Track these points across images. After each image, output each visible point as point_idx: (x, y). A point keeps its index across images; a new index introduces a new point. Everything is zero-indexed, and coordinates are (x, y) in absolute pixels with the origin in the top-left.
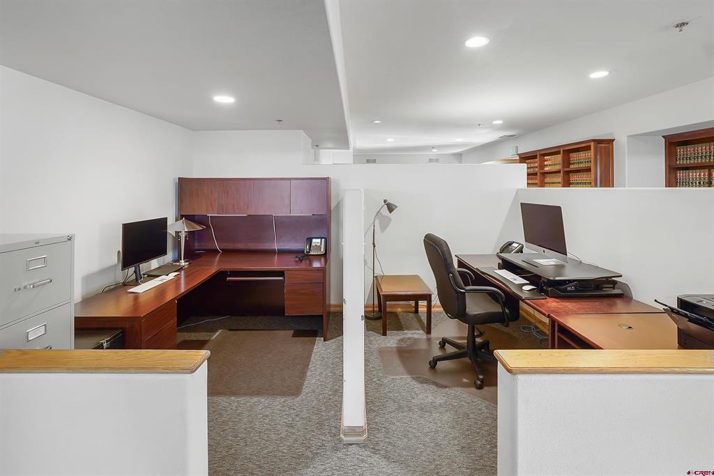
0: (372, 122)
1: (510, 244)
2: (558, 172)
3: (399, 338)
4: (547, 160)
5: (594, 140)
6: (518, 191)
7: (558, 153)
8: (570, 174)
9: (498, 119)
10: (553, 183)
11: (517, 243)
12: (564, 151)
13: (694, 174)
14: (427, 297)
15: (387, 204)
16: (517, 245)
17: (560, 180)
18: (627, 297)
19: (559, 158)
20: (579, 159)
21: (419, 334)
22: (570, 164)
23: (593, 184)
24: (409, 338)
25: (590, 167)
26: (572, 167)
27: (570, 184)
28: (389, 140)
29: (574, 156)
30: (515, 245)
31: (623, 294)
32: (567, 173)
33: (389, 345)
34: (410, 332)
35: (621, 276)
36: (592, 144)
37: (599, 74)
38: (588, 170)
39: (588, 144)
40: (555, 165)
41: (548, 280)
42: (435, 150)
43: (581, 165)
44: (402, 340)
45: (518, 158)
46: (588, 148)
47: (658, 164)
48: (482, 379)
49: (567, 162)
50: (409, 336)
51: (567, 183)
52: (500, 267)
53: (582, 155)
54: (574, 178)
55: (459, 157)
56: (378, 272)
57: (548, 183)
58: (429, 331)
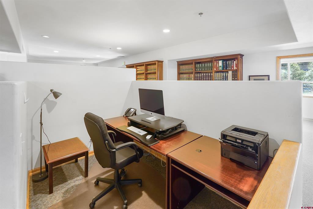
0: (42, 36)
1: (129, 110)
2: (143, 74)
3: (63, 190)
4: (138, 68)
5: (157, 61)
6: (132, 82)
7: (143, 65)
8: (148, 75)
9: (119, 47)
10: (141, 78)
11: (133, 109)
12: (146, 65)
13: (185, 76)
14: (86, 154)
15: (53, 93)
16: (133, 110)
17: (144, 77)
18: (186, 131)
19: (143, 67)
20: (151, 68)
21: (79, 180)
22: (147, 70)
23: (157, 79)
24: (72, 187)
25: (156, 72)
26: (149, 72)
27: (147, 79)
28: (55, 51)
29: (149, 67)
30: (132, 110)
31: (184, 130)
32: (147, 74)
33: (55, 202)
34: (72, 181)
35: (183, 122)
36: (157, 62)
37: (166, 31)
38: (155, 73)
39: (155, 62)
40: (141, 70)
41: (159, 131)
42: (85, 61)
43: (152, 71)
44: (67, 191)
45: (126, 67)
46: (155, 64)
47: (175, 71)
48: (127, 203)
49: (146, 70)
50: (72, 184)
51: (146, 79)
52: (129, 125)
53: (152, 67)
54: (149, 76)
55: (96, 65)
56: (45, 142)
57: (138, 78)
58: (86, 175)
